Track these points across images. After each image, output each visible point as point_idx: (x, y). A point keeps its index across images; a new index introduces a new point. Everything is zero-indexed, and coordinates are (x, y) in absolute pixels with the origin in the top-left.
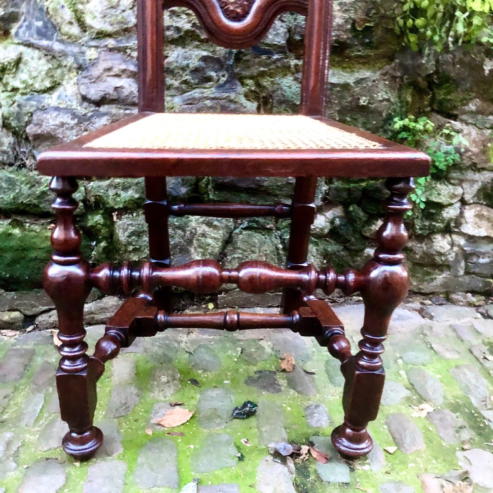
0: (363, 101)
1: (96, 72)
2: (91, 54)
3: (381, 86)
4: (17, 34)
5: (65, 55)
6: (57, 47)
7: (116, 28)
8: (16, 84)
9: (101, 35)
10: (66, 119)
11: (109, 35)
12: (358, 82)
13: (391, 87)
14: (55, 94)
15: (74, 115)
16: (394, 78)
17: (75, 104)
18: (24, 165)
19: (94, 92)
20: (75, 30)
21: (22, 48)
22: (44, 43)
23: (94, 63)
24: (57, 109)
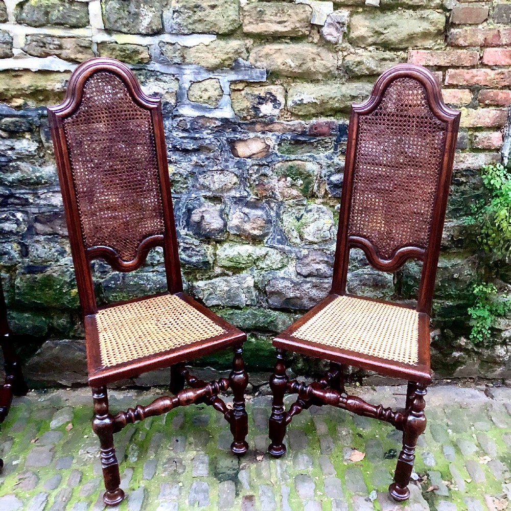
0: (456, 276)
1: (306, 261)
2: (305, 252)
3: (466, 267)
4: (267, 242)
5: (291, 252)
6: (287, 248)
7: (320, 240)
8: (264, 266)
9: (312, 243)
10: (288, 284)
11: (316, 243)
12: (453, 266)
13: (472, 268)
14: (283, 271)
15: (292, 282)
16: (474, 263)
17: (293, 277)
18: (262, 306)
19: (305, 271)
20: (298, 241)
21: (268, 249)
22: (281, 246)
23: (306, 257)
24: (283, 278)
